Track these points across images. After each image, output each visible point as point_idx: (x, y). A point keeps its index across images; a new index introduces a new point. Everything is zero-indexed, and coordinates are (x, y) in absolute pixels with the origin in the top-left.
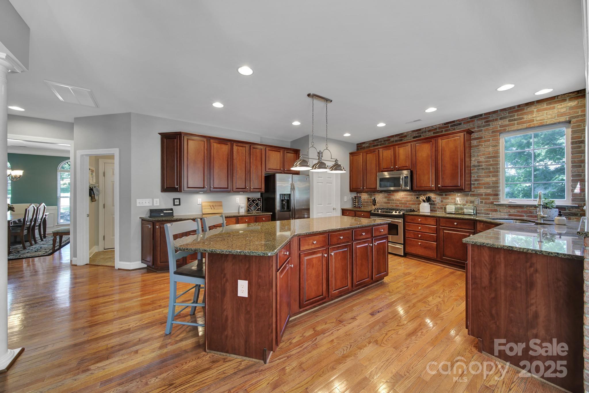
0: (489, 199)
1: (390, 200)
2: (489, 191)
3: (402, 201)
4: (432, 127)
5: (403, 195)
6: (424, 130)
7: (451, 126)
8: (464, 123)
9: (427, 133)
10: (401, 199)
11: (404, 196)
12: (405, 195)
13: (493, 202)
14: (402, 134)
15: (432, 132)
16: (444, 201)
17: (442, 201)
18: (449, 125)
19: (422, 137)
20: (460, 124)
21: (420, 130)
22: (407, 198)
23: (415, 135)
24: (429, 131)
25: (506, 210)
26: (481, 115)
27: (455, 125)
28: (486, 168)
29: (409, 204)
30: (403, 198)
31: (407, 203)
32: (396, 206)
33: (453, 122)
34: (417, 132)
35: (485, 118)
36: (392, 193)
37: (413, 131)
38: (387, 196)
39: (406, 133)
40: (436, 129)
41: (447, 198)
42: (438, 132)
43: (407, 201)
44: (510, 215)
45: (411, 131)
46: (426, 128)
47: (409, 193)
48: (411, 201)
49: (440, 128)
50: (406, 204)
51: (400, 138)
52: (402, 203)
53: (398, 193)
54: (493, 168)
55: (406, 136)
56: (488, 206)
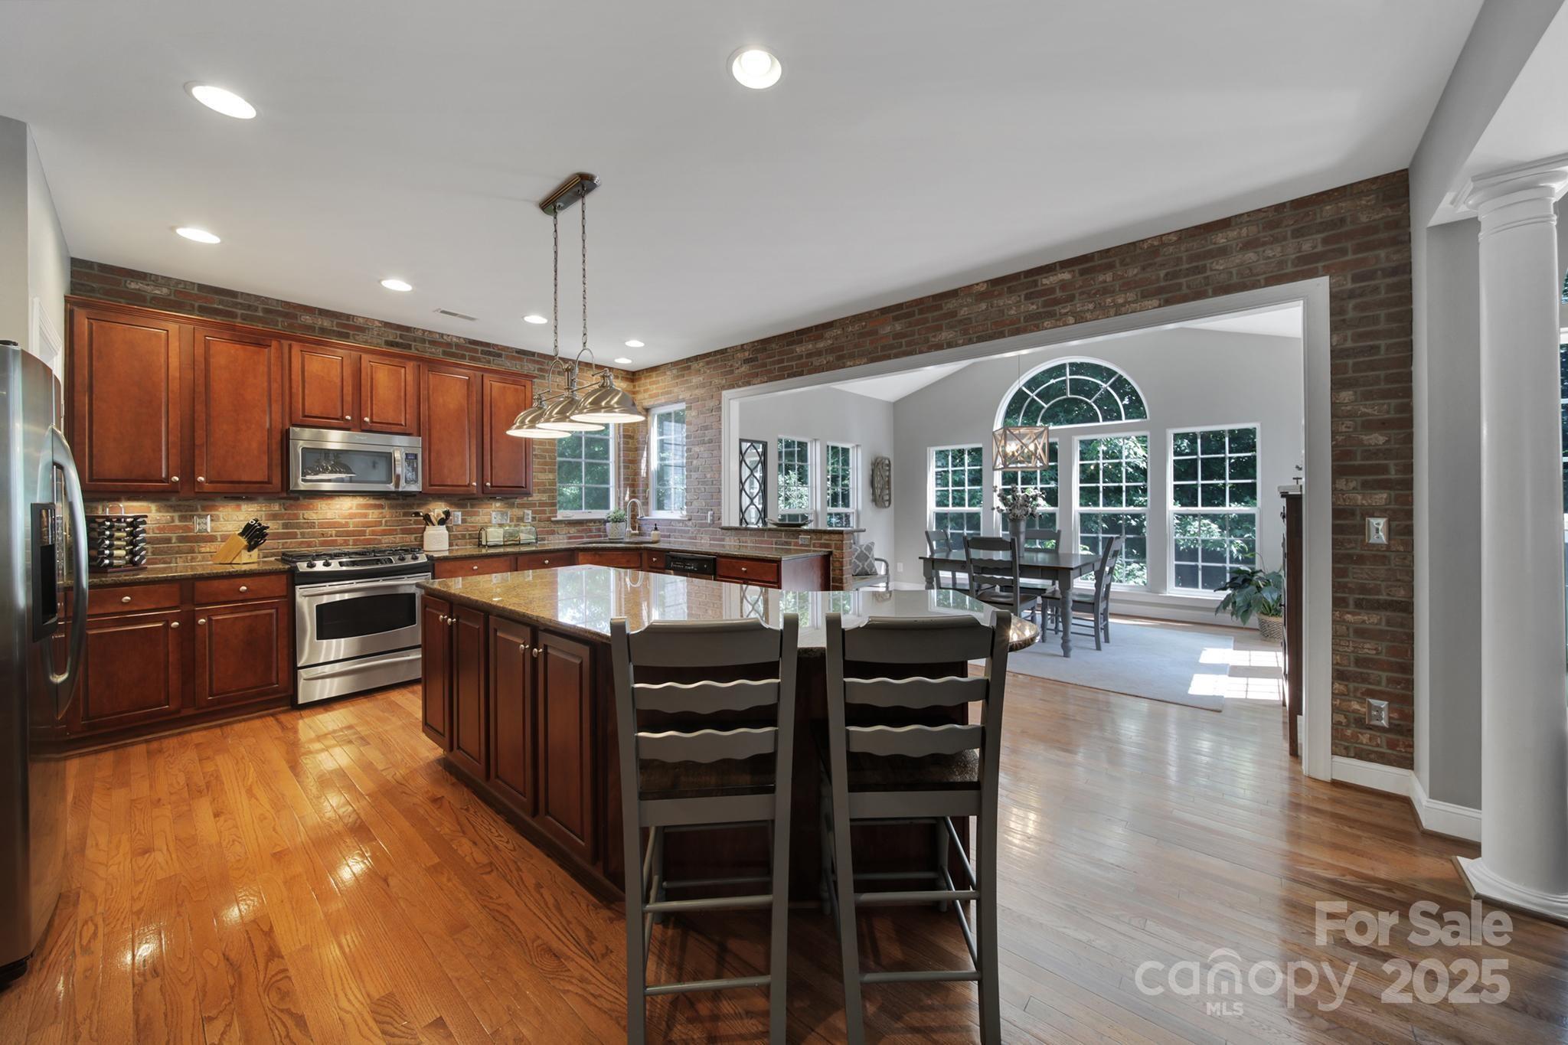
0: (544, 512)
1: (298, 526)
2: (544, 498)
3: (347, 525)
4: (442, 335)
5: (351, 508)
6: (420, 334)
7: (483, 352)
8: (507, 357)
9: (427, 345)
10: (343, 521)
11: (354, 511)
12: (359, 506)
13: (550, 517)
14: (348, 317)
15: (440, 350)
16: (469, 519)
17: (464, 521)
18: (480, 348)
19: (413, 352)
20: (500, 356)
21: (408, 329)
22: (365, 516)
23: (391, 338)
24: (433, 343)
25: (565, 529)
26: (533, 354)
27: (489, 353)
28: (541, 455)
29: (373, 533)
30: (352, 516)
31: (365, 531)
32: (323, 543)
33: (488, 345)
34: (399, 333)
35: (538, 362)
36: (305, 502)
37: (387, 325)
38: (283, 511)
39: (361, 320)
40: (449, 345)
41: (476, 514)
42: (453, 355)
43: (368, 525)
44: (570, 538)
45: (381, 322)
46: (424, 331)
47: (372, 502)
48: (379, 523)
49: (458, 346)
50: (363, 533)
51: (338, 325)
52: (349, 534)
53: (329, 502)
54: (550, 457)
55: (361, 329)
56: (542, 524)
